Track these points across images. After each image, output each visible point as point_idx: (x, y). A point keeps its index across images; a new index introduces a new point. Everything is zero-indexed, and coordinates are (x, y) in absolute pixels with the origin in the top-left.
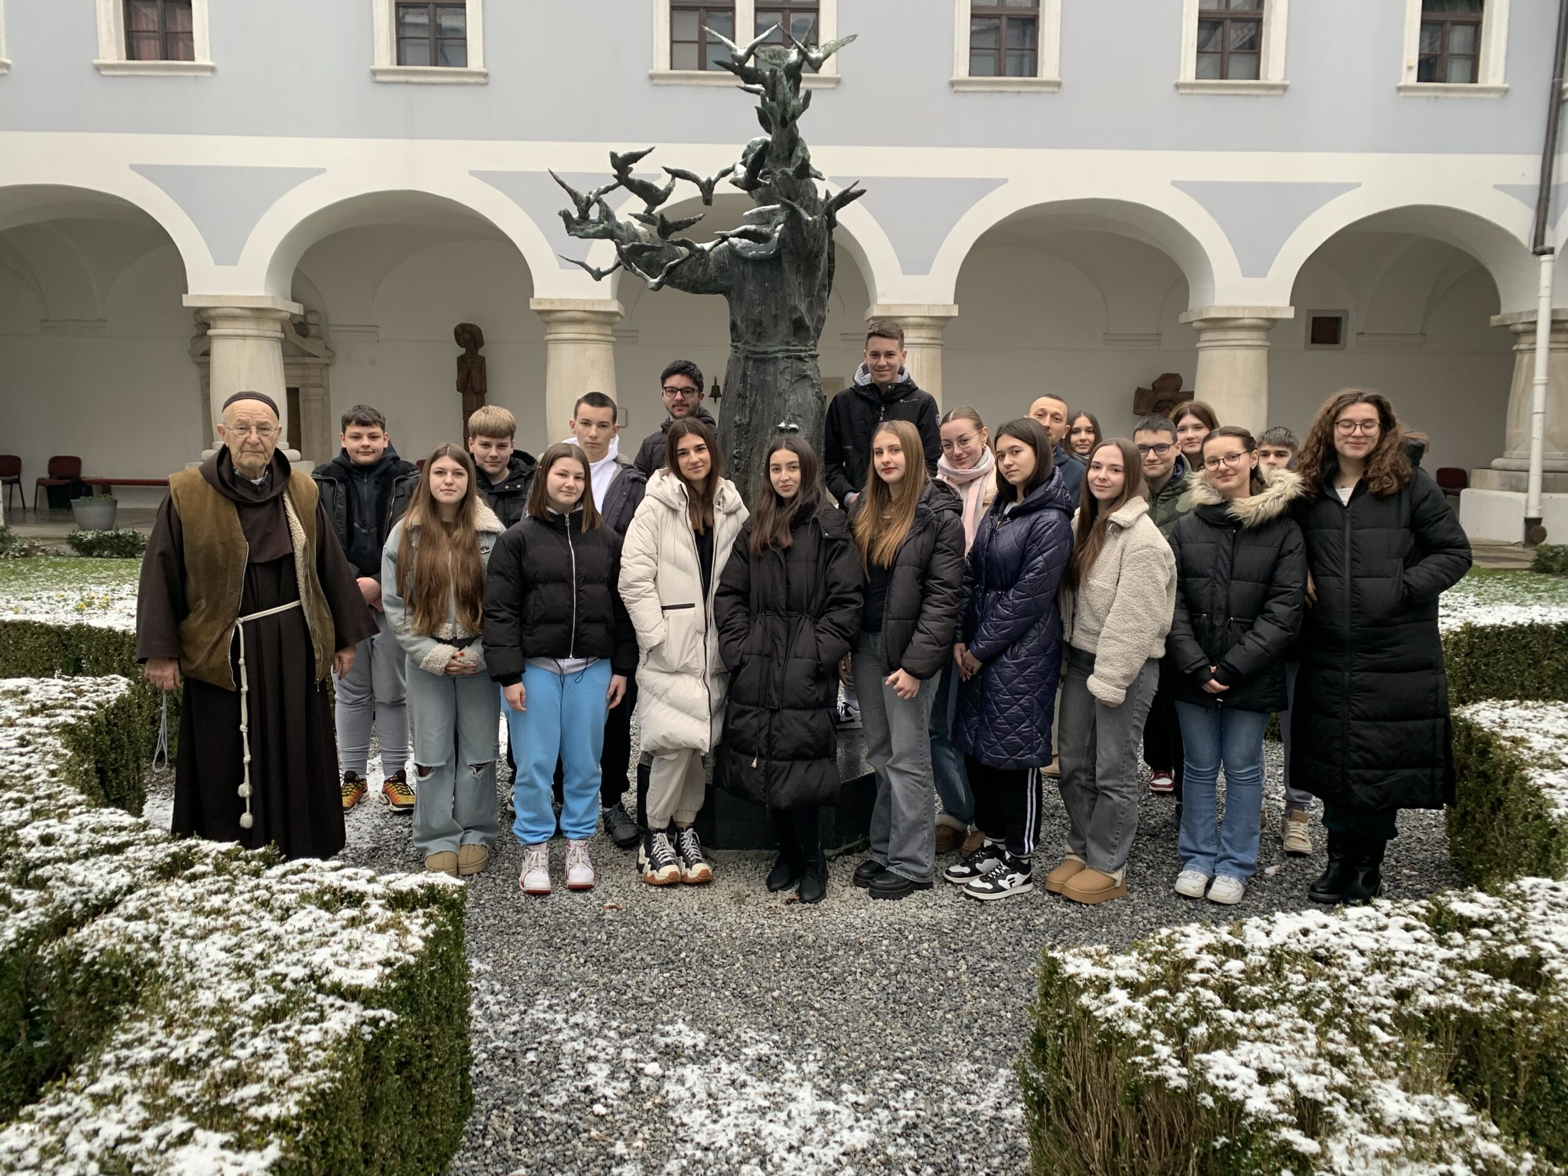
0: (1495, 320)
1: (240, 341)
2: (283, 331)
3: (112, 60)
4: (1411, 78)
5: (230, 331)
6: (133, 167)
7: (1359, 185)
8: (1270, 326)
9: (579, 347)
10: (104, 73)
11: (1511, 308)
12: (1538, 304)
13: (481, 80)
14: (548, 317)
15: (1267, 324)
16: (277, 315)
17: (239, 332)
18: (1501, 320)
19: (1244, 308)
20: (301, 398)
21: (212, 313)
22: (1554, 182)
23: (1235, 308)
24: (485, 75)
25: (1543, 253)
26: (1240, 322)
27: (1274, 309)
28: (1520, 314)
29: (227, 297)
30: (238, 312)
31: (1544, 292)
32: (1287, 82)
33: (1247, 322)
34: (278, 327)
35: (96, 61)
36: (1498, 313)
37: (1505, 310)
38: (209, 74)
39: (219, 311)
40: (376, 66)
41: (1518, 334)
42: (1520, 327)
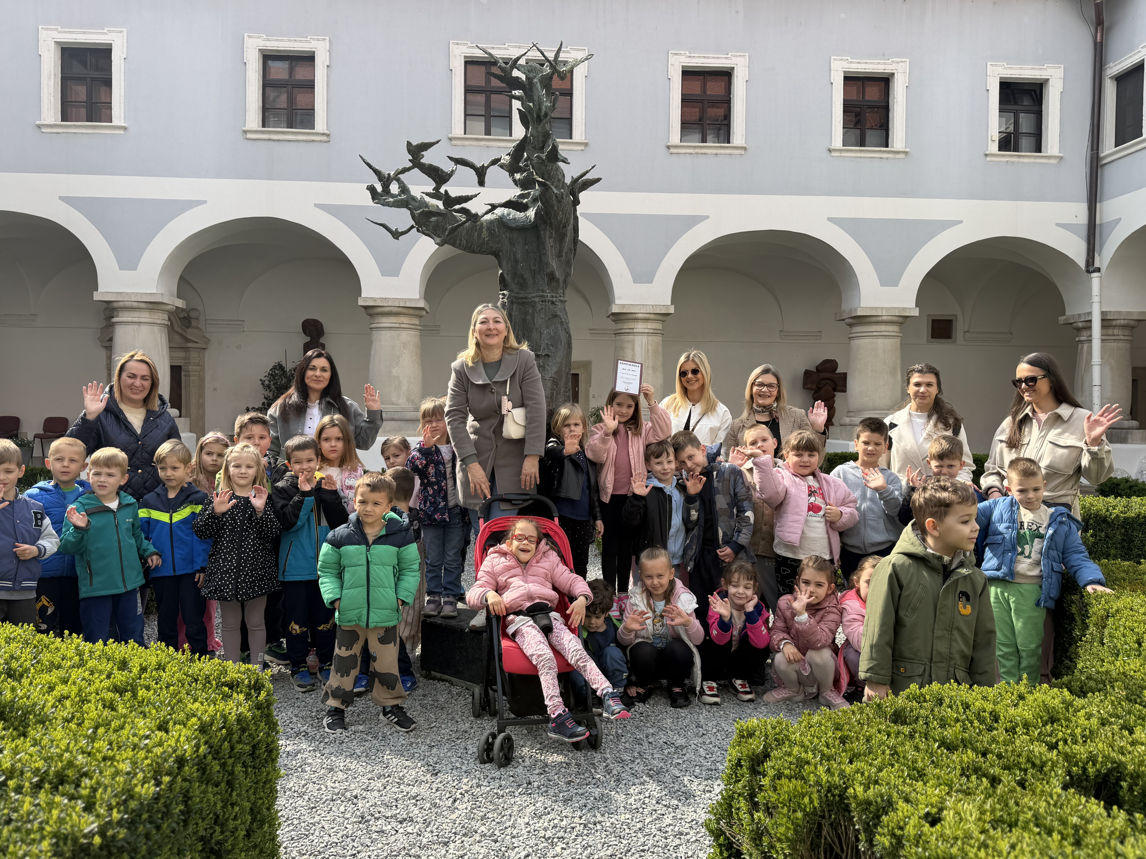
0: (1062, 319)
1: (136, 327)
2: (169, 319)
3: (50, 121)
4: (994, 148)
5: (129, 319)
6: (61, 198)
7: (961, 222)
8: (903, 321)
9: (394, 333)
10: (43, 130)
11: (1072, 311)
12: (1091, 307)
13: (325, 138)
14: (371, 311)
15: (900, 320)
16: (164, 307)
17: (136, 320)
18: (1066, 320)
19: (882, 308)
20: (183, 373)
21: (115, 305)
22: (1098, 222)
23: (876, 309)
24: (328, 135)
25: (1094, 272)
26: (880, 319)
27: (904, 309)
28: (1079, 315)
29: (127, 293)
30: (135, 304)
31: (1096, 299)
32: (908, 150)
33: (885, 318)
34: (166, 316)
35: (38, 122)
36: (1064, 314)
37: (1069, 312)
38: (122, 132)
39: (121, 304)
40: (247, 128)
41: (1079, 330)
42: (1080, 325)
